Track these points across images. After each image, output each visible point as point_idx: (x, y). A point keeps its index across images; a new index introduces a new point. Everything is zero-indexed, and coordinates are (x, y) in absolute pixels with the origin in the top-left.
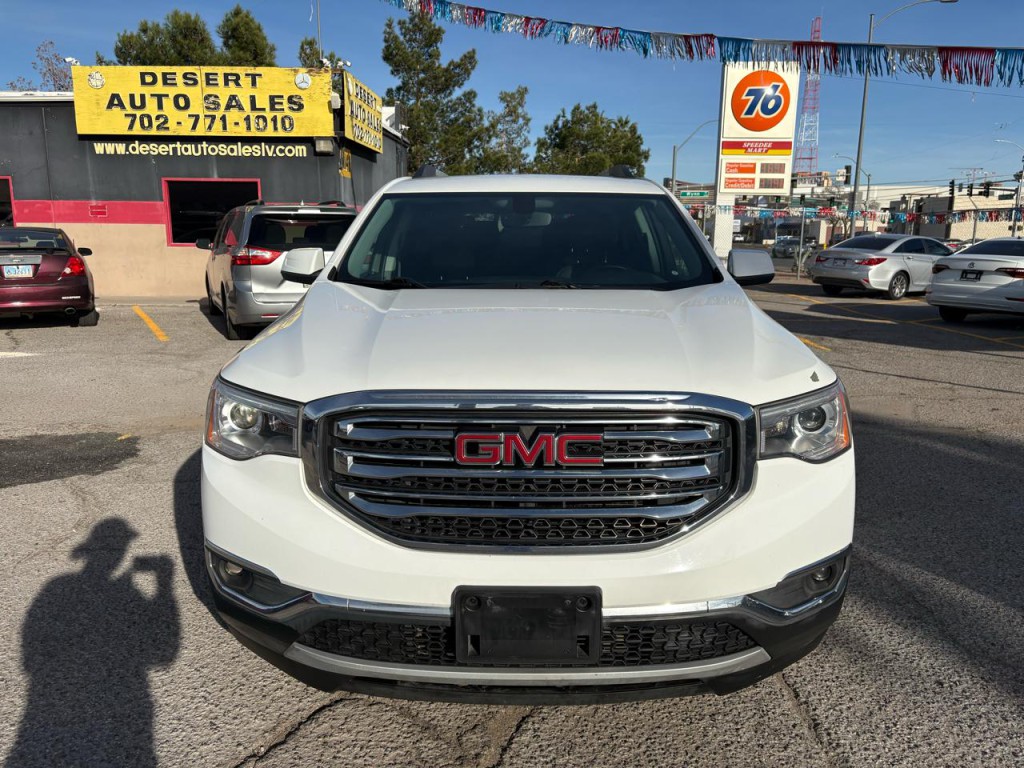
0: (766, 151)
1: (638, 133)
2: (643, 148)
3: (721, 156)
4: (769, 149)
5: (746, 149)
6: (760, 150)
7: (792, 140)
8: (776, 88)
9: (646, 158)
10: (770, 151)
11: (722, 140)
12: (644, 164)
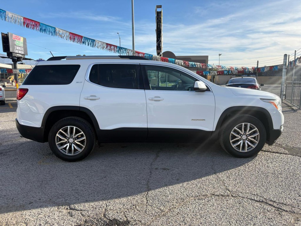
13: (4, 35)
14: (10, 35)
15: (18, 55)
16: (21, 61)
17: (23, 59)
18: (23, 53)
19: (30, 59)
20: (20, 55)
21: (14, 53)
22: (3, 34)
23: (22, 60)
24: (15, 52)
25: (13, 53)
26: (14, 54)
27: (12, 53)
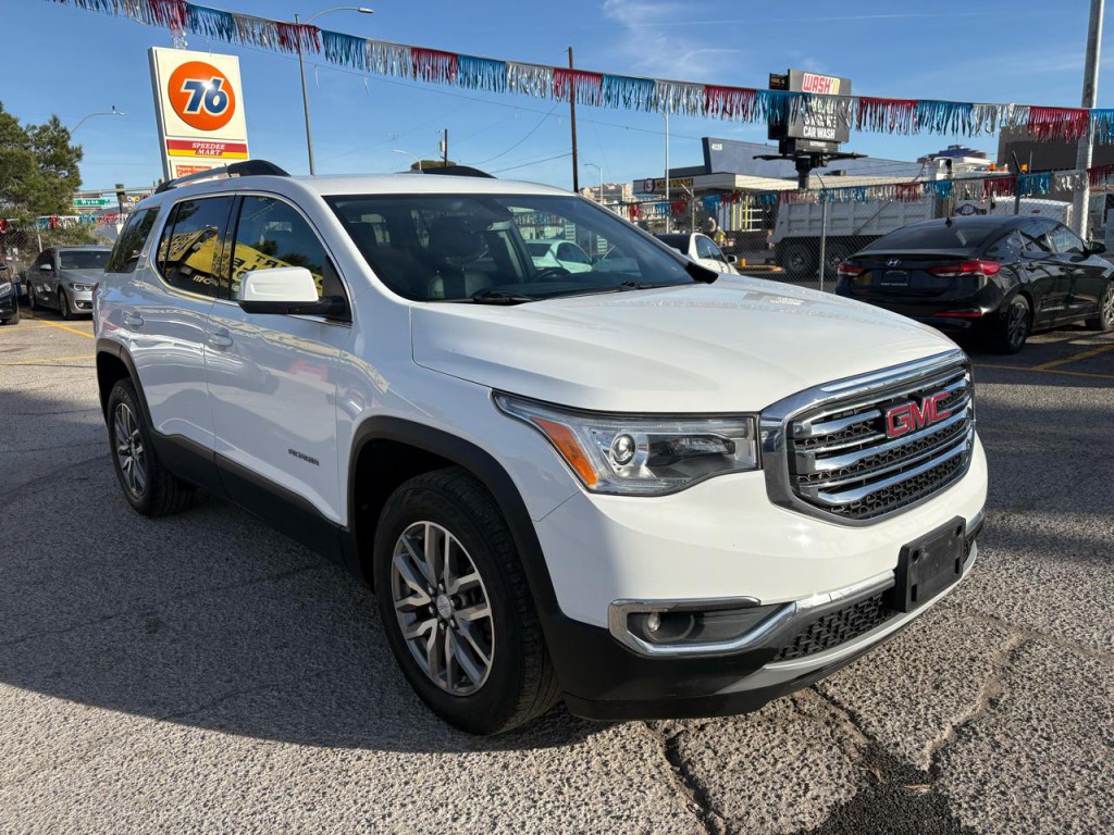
0: (220, 154)
1: (62, 125)
2: (71, 144)
3: (168, 158)
4: (222, 151)
5: (197, 150)
6: (212, 152)
7: (246, 142)
8: (217, 83)
9: (79, 156)
10: (224, 153)
11: (166, 138)
12: (77, 164)
13: (778, 81)
14: (794, 77)
15: (812, 144)
16: (823, 166)
17: (829, 159)
18: (831, 135)
19: (852, 156)
20: (822, 144)
21: (800, 139)
22: (776, 77)
23: (825, 163)
24: (805, 135)
25: (797, 141)
26: (802, 141)
27: (793, 140)
